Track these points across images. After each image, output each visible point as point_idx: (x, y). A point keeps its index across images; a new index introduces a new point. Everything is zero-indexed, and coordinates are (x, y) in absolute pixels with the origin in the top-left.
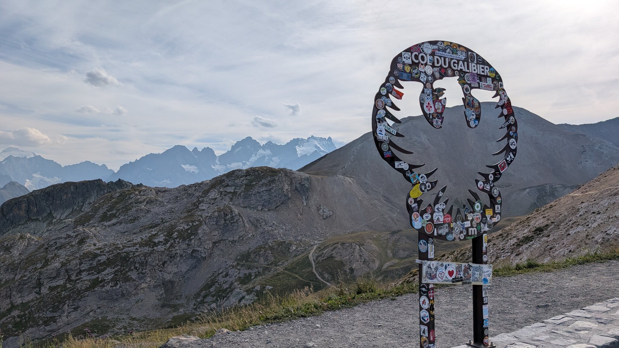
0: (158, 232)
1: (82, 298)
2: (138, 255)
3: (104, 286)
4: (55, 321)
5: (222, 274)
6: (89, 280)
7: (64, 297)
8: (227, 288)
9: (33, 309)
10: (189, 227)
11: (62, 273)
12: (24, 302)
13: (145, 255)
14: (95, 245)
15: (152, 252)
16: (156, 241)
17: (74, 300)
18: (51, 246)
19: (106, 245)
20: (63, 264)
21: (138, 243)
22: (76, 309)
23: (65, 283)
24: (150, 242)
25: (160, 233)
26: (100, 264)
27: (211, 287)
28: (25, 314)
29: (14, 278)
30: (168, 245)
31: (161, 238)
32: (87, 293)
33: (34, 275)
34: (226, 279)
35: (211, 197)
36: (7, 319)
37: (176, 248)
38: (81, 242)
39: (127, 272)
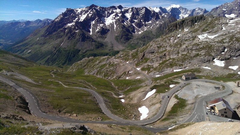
0: (226, 38)
1: (192, 59)
2: (216, 46)
3: (200, 57)
4: (183, 66)
6: (195, 54)
7: (186, 58)
9: (176, 60)
11: (186, 50)
12: (173, 58)
13: (219, 47)
14: (199, 41)
15: (222, 46)
16: (225, 41)
17: (189, 60)
18: (183, 40)
19: (203, 41)
20: (186, 47)
21: (216, 42)
22: (190, 63)
23: (187, 54)
24: (222, 42)
26: (200, 48)
28: (173, 62)
29: (171, 50)
30: (230, 43)
31: (227, 40)
32: (194, 58)
33: (177, 49)
36: (168, 62)
37: (234, 45)
38: (194, 39)
39: (210, 53)
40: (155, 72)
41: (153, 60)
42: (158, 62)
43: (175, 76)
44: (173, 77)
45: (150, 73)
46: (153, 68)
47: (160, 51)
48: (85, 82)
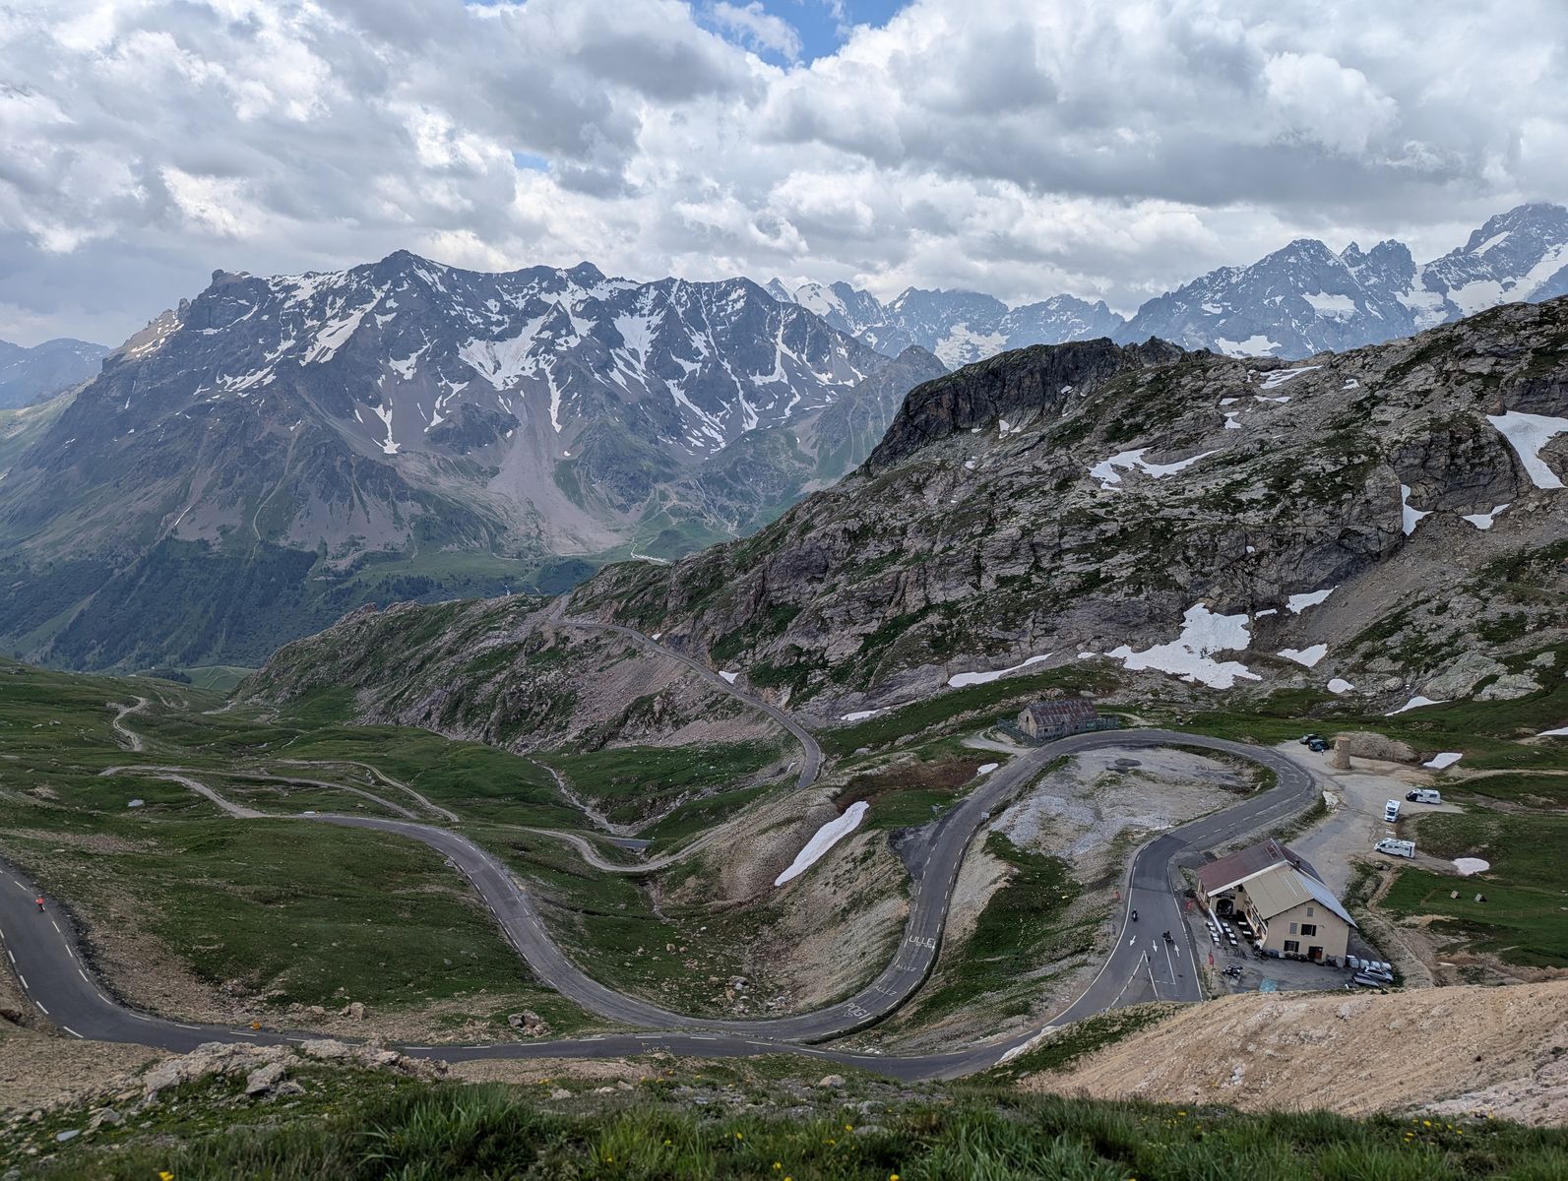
0: (1250, 476)
1: (1062, 609)
2: (1196, 529)
3: (1109, 591)
4: (1007, 650)
5: (1428, 606)
6: (1079, 574)
7: (1027, 603)
8: (1442, 645)
9: (966, 617)
10: (1339, 467)
11: (1023, 551)
12: (949, 599)
13: (1213, 531)
14: (1093, 495)
15: (1230, 525)
16: (1244, 497)
17: (1046, 612)
18: (1001, 489)
19: (1119, 498)
20: (1025, 532)
21: (1196, 500)
22: (1049, 632)
23: (1029, 574)
24: (1227, 500)
25: (1255, 478)
26: (1104, 540)
27: (1390, 633)
28: (951, 625)
29: (931, 550)
30: (1275, 511)
31: (1258, 491)
32: (1074, 601)
33: (969, 547)
34: (1440, 620)
35: (1412, 388)
36: (918, 629)
37: (1297, 521)
38: (1064, 486)
39: (1164, 566)
40: (838, 696)
41: (826, 613)
42: (856, 630)
43: (968, 715)
44: (952, 720)
45: (806, 698)
46: (824, 666)
47: (861, 559)
48: (373, 773)
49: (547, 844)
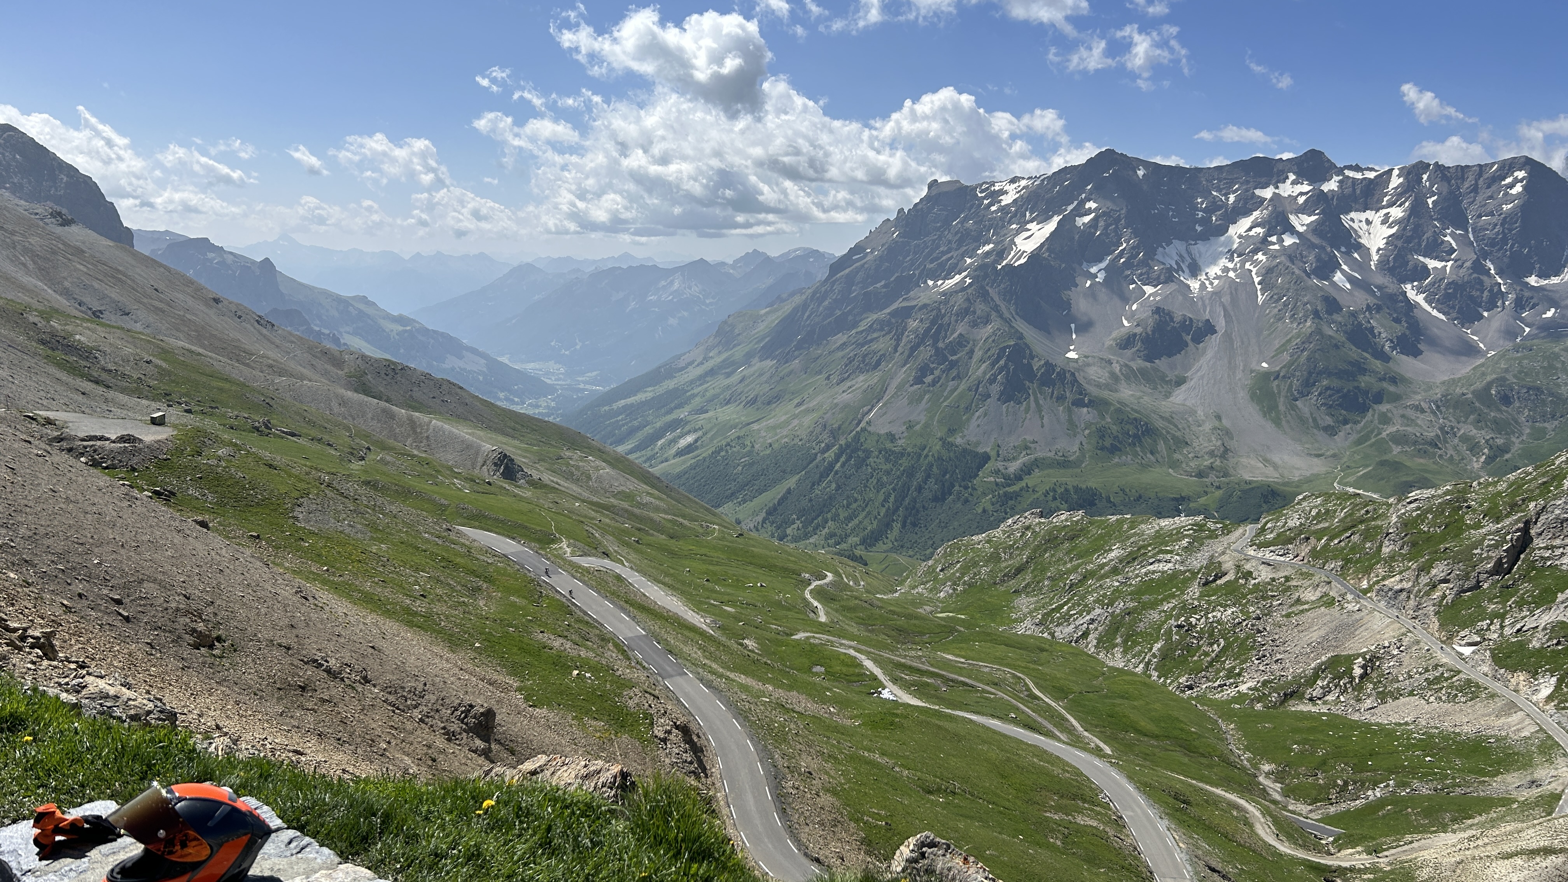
48: (1026, 684)
49: (1214, 802)
